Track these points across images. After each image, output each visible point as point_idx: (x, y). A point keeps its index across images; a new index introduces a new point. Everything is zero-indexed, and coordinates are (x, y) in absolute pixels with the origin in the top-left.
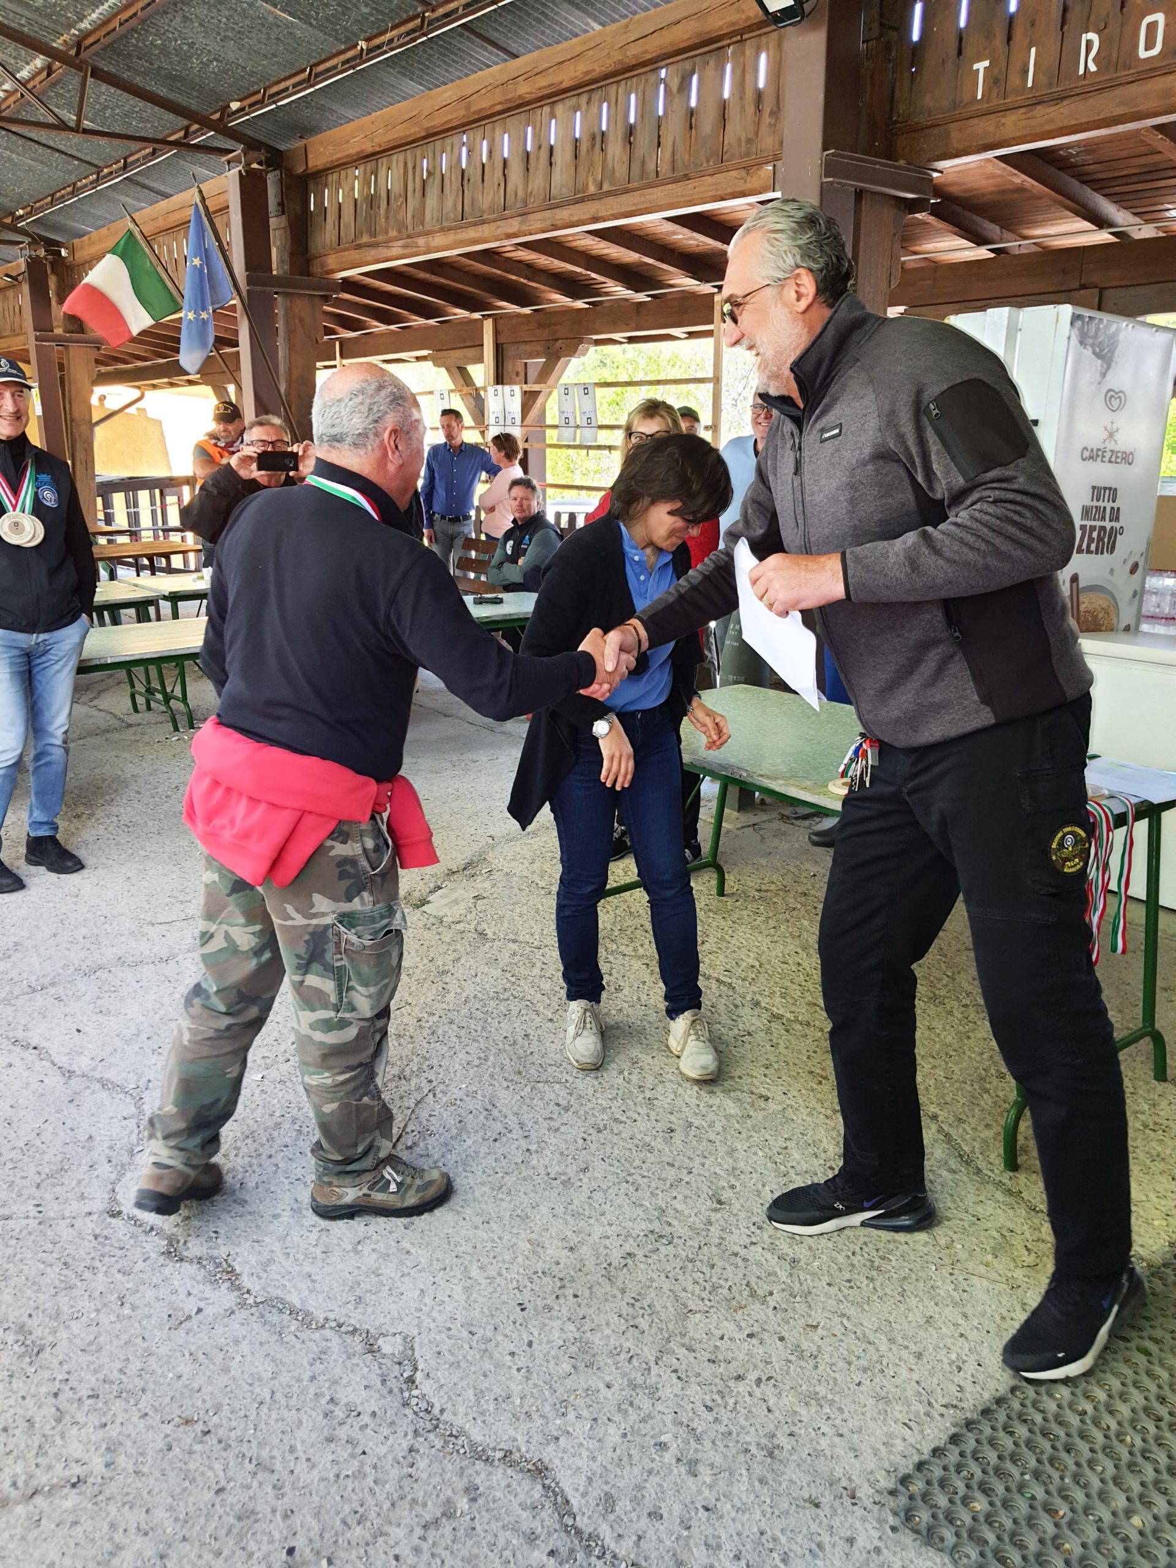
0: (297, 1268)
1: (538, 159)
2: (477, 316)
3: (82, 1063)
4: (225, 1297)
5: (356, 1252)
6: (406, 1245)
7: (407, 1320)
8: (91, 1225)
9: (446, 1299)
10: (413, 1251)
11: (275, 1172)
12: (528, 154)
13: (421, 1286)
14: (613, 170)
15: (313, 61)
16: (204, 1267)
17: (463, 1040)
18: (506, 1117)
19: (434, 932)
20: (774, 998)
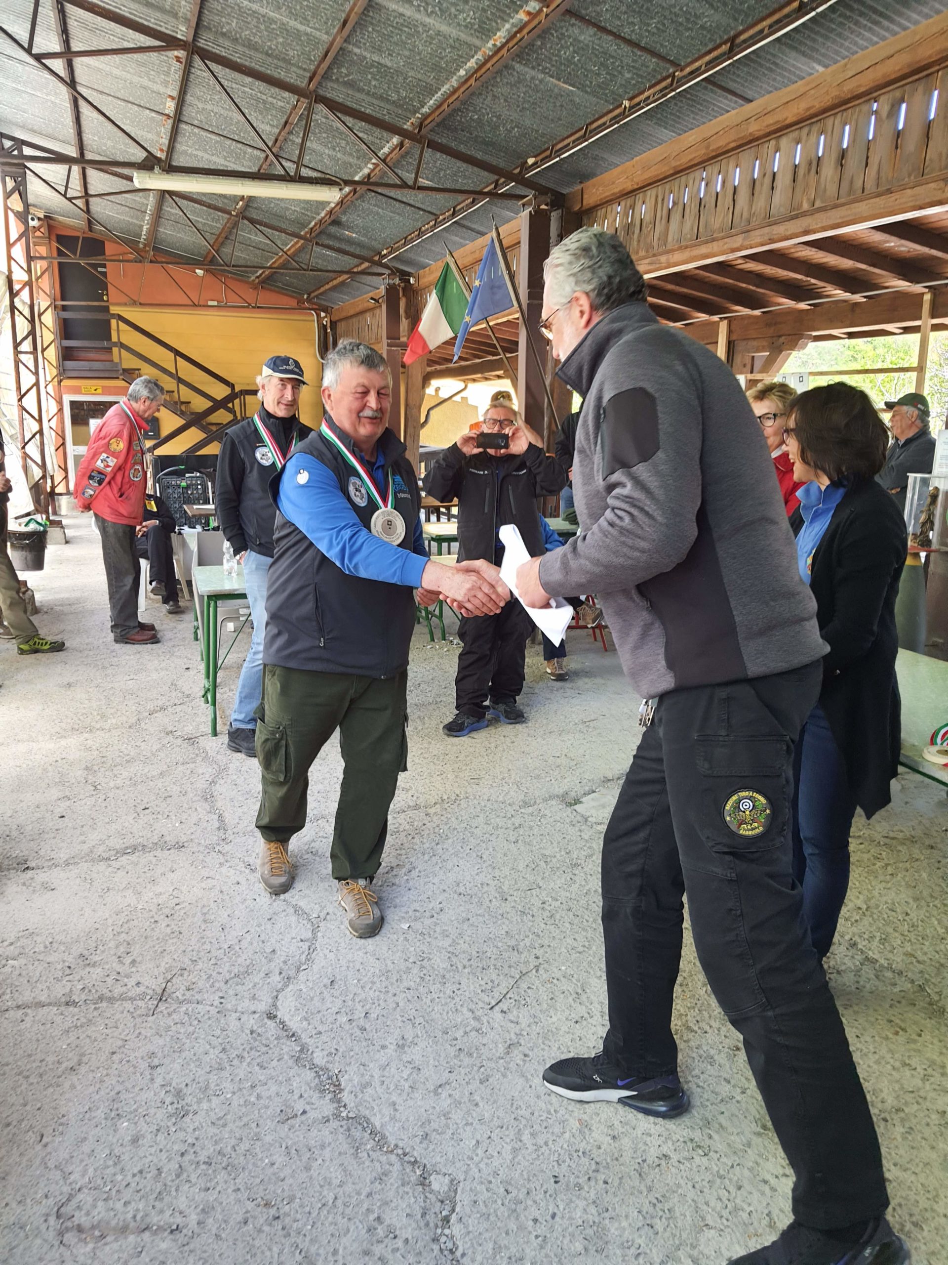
0: (387, 1096)
1: (762, 185)
2: (716, 318)
4: (326, 1107)
5: (436, 1092)
6: (477, 1098)
7: (458, 1165)
8: (252, 1022)
9: (496, 1154)
10: (481, 1104)
11: (395, 1009)
12: (754, 181)
13: (479, 1137)
14: (825, 190)
15: (588, 121)
16: (319, 1076)
17: (574, 927)
18: (591, 1004)
19: (577, 829)
20: (873, 943)
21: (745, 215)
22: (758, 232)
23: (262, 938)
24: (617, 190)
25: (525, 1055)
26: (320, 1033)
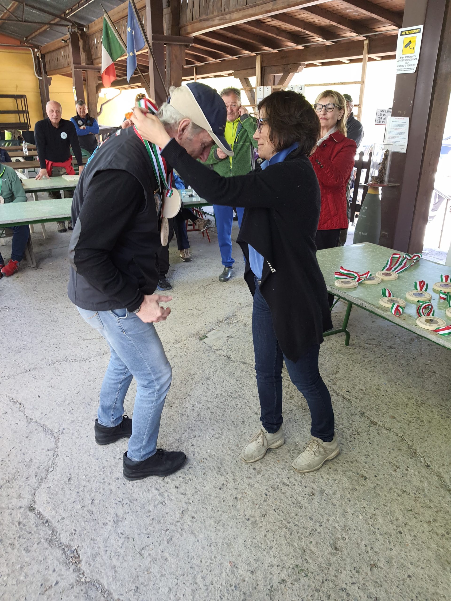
0: (110, 561)
2: (254, 54)
3: (36, 416)
4: (71, 576)
5: (140, 554)
6: (166, 554)
8: (19, 515)
9: (182, 596)
10: (169, 559)
13: (170, 585)
16: (66, 552)
17: (212, 421)
18: (227, 474)
19: (207, 355)
20: (372, 412)
23: (23, 451)
25: (193, 517)
26: (63, 518)
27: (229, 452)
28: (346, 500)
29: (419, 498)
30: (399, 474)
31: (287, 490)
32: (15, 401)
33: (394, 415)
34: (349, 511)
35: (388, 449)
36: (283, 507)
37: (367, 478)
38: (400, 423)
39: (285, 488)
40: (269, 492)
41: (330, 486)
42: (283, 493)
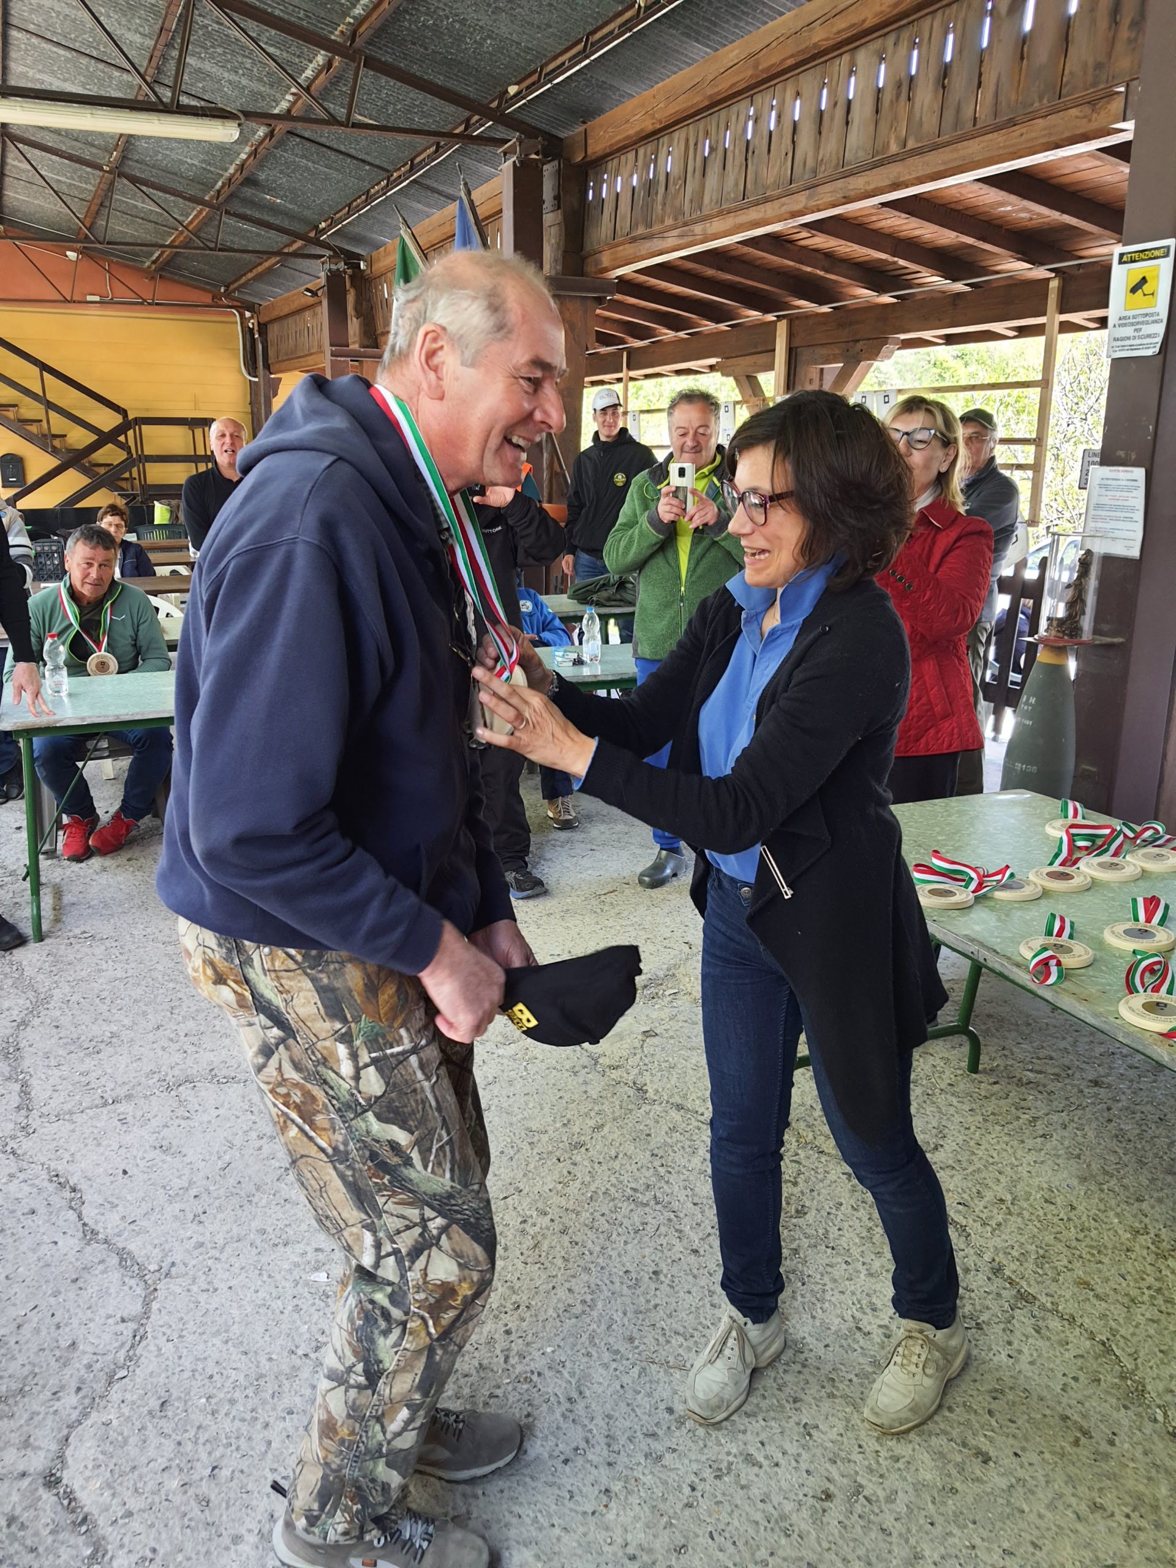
1: (832, 119)
2: (770, 317)
3: (109, 1224)
8: (15, 1497)
12: (821, 113)
14: (921, 123)
15: (589, 28)
17: (570, 1266)
18: (592, 1419)
19: (581, 1080)
20: (1026, 1265)
21: (810, 163)
22: (827, 188)
23: (57, 1319)
24: (632, 132)
26: (129, 1514)
27: (607, 1357)
28: (922, 1521)
29: (1140, 1529)
30: (1085, 1453)
31: (756, 1479)
32: (62, 1180)
33: (1088, 1279)
34: (927, 1553)
35: (1060, 1375)
36: (737, 1529)
37: (990, 1459)
38: (1103, 1304)
39: (747, 1473)
40: (703, 1480)
41: (881, 1476)
42: (743, 1487)
